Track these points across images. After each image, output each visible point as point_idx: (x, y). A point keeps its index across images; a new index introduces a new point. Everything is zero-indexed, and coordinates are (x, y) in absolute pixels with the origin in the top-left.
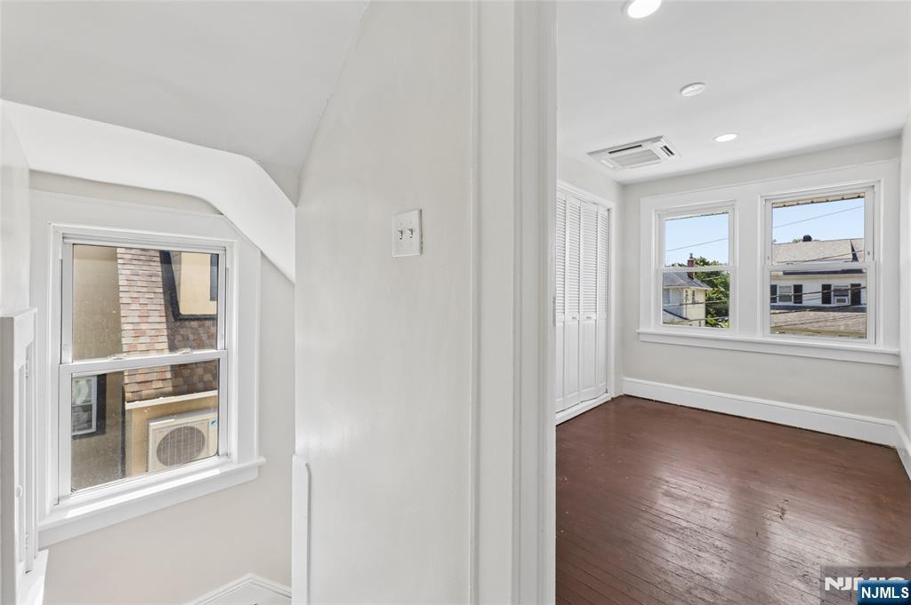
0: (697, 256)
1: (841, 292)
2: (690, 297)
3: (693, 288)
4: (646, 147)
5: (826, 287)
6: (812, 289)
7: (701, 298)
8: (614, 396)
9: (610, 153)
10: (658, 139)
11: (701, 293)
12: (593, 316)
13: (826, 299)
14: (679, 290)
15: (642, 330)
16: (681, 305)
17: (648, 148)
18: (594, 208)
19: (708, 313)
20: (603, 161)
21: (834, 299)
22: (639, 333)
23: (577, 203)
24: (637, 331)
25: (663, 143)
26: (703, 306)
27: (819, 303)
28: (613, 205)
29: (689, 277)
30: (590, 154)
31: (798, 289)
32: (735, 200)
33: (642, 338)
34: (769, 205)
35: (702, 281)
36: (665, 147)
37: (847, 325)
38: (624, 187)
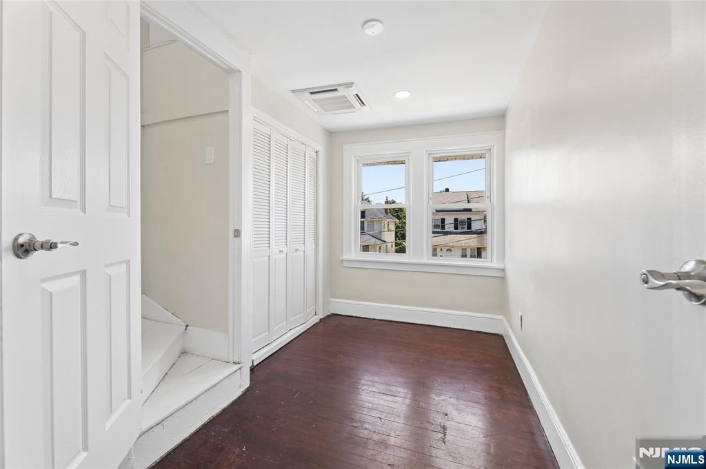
0: (390, 199)
1: (463, 222)
2: (386, 226)
3: (388, 220)
4: (342, 92)
5: (456, 220)
6: (449, 220)
7: (393, 227)
8: (321, 318)
9: (312, 93)
10: (349, 85)
11: (392, 223)
12: (301, 248)
13: (456, 228)
14: (380, 222)
15: (345, 257)
16: (380, 232)
17: (343, 94)
18: (302, 148)
19: (396, 236)
20: (306, 102)
21: (460, 227)
22: (343, 260)
23: (285, 141)
24: (341, 258)
25: (354, 90)
26: (394, 232)
27: (452, 230)
28: (321, 148)
29: (386, 213)
30: (293, 91)
31: (443, 221)
32: (409, 152)
33: (345, 264)
34: (431, 158)
35: (393, 216)
36: (357, 95)
37: (465, 243)
38: (332, 135)
